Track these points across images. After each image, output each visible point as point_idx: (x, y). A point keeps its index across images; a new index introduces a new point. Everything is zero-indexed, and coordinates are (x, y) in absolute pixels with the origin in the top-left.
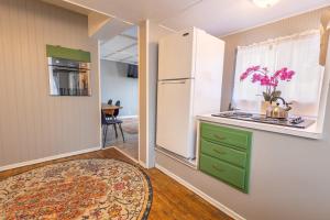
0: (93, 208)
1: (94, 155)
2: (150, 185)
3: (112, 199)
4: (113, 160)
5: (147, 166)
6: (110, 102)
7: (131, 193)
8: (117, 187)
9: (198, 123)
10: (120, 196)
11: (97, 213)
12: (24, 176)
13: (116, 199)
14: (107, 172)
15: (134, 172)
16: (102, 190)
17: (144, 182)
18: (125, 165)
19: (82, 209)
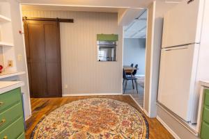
0: (106, 131)
1: (117, 98)
2: (148, 131)
3: (118, 130)
4: (126, 104)
5: (149, 115)
6: (132, 65)
7: (132, 131)
8: (124, 123)
9: (202, 88)
10: (124, 131)
11: (107, 136)
12: (84, 101)
13: (121, 131)
14: (121, 111)
15: (138, 117)
16: (115, 122)
17: (144, 127)
18: (134, 109)
19: (101, 129)
